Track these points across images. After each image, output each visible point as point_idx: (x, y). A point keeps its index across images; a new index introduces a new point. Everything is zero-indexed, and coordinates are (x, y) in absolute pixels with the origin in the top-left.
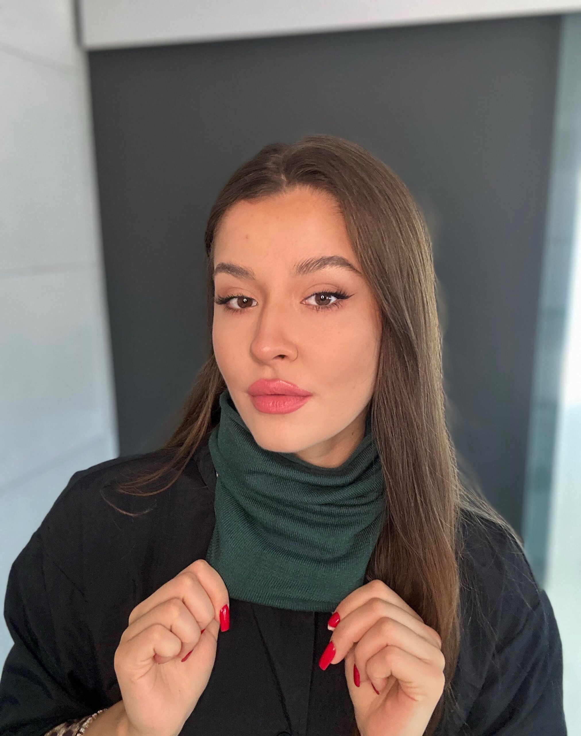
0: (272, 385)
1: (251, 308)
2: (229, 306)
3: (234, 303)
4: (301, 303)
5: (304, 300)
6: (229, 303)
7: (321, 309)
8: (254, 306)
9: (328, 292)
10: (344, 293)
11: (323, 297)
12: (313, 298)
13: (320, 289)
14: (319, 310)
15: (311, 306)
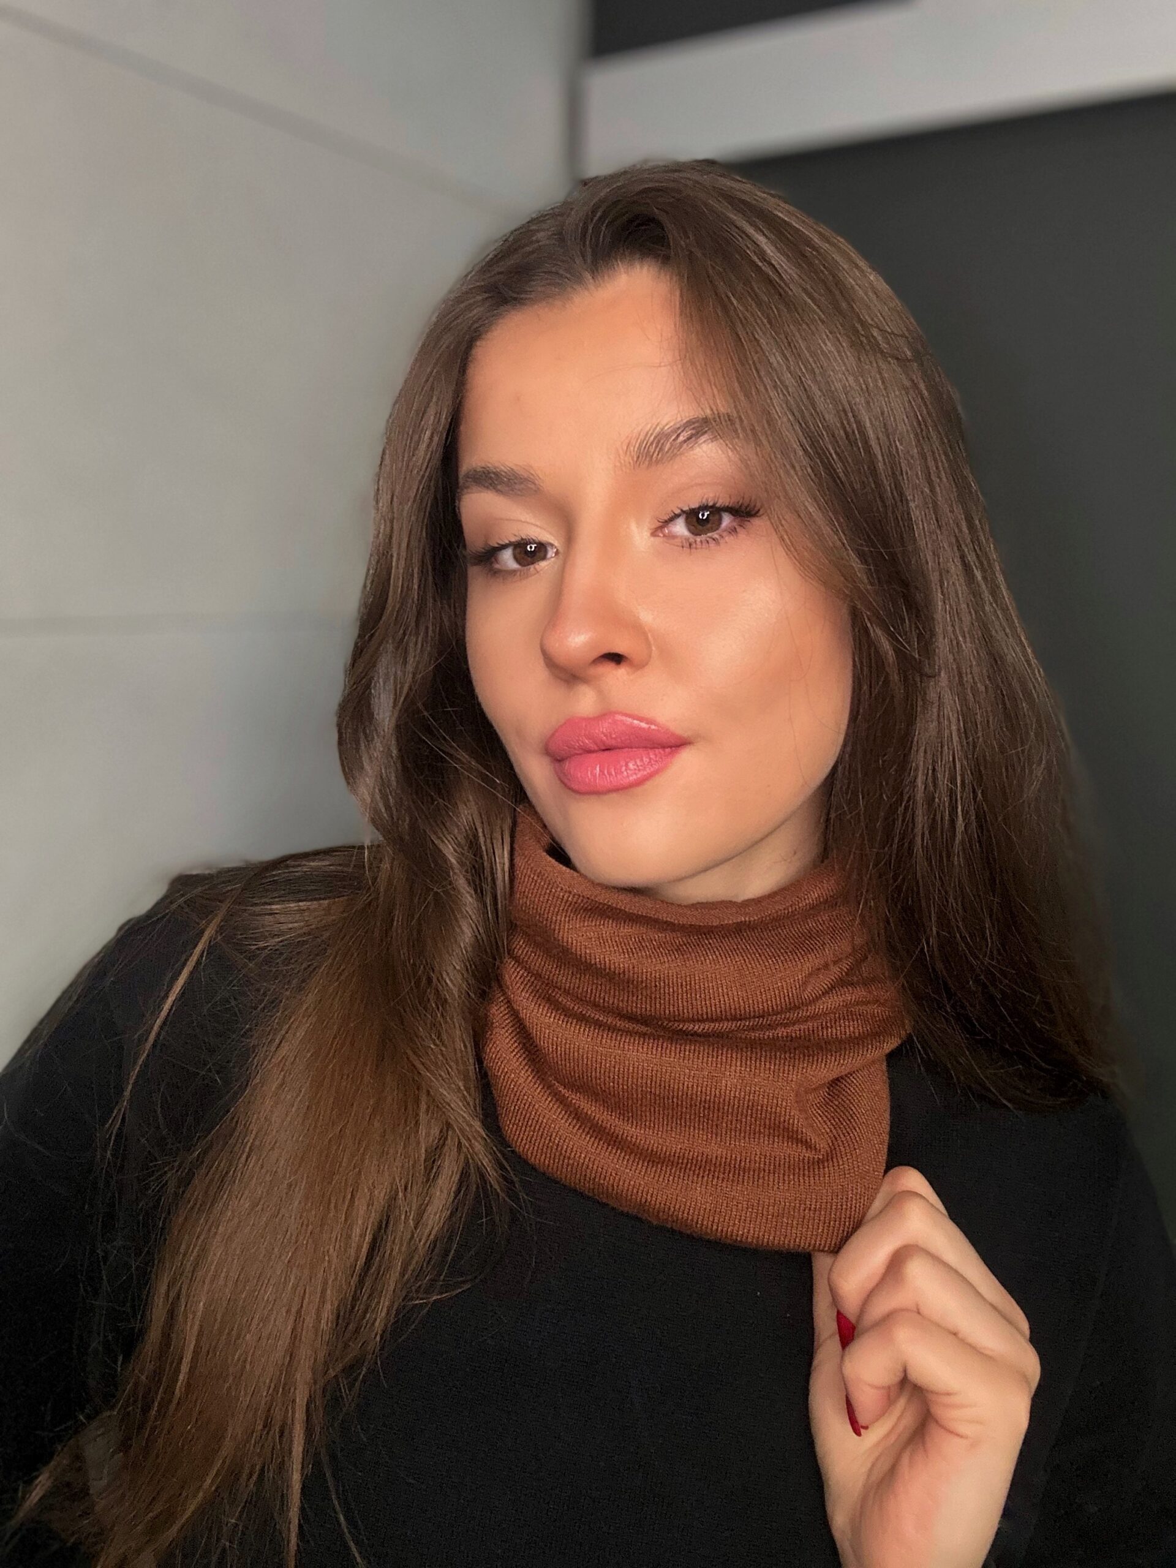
5: (661, 528)
7: (699, 544)
8: (549, 557)
9: (714, 504)
10: (749, 504)
12: (681, 521)
13: (694, 500)
14: (694, 545)
15: (676, 540)
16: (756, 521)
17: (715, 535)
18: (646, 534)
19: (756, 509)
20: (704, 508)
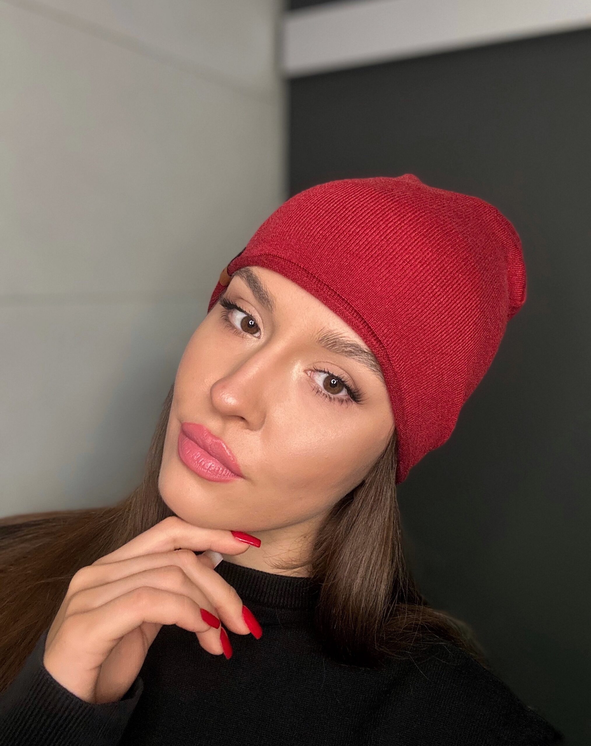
0: (209, 441)
1: (249, 336)
2: (230, 316)
3: (238, 317)
4: (305, 371)
5: (312, 370)
6: (232, 313)
7: (321, 395)
8: (255, 337)
9: (343, 380)
10: (359, 395)
11: (334, 381)
12: (324, 376)
13: (337, 372)
14: (319, 393)
15: (313, 384)
16: (354, 405)
17: (332, 396)
18: (302, 368)
19: (359, 400)
20: (337, 378)
